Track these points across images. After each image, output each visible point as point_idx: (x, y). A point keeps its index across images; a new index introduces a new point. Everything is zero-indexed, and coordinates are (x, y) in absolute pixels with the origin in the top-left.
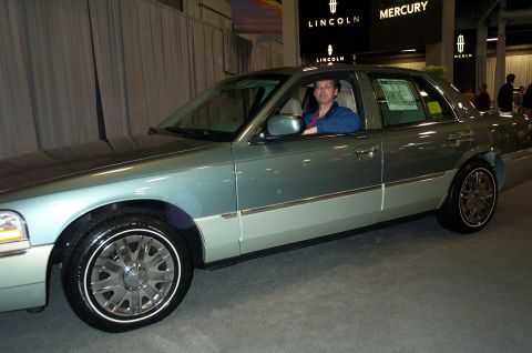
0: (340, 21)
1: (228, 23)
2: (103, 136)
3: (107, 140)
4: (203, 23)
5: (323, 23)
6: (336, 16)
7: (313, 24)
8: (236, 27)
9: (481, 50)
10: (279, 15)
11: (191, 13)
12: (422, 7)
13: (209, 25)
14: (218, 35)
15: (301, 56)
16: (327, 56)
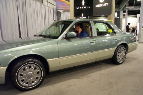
0: (85, 7)
1: (55, 7)
2: (20, 37)
3: (21, 38)
4: (48, 7)
5: (81, 8)
6: (84, 6)
7: (78, 8)
8: (57, 8)
9: (121, 16)
10: (69, 5)
11: (45, 4)
12: (106, 5)
13: (50, 7)
14: (52, 10)
15: (75, 16)
16: (82, 17)
